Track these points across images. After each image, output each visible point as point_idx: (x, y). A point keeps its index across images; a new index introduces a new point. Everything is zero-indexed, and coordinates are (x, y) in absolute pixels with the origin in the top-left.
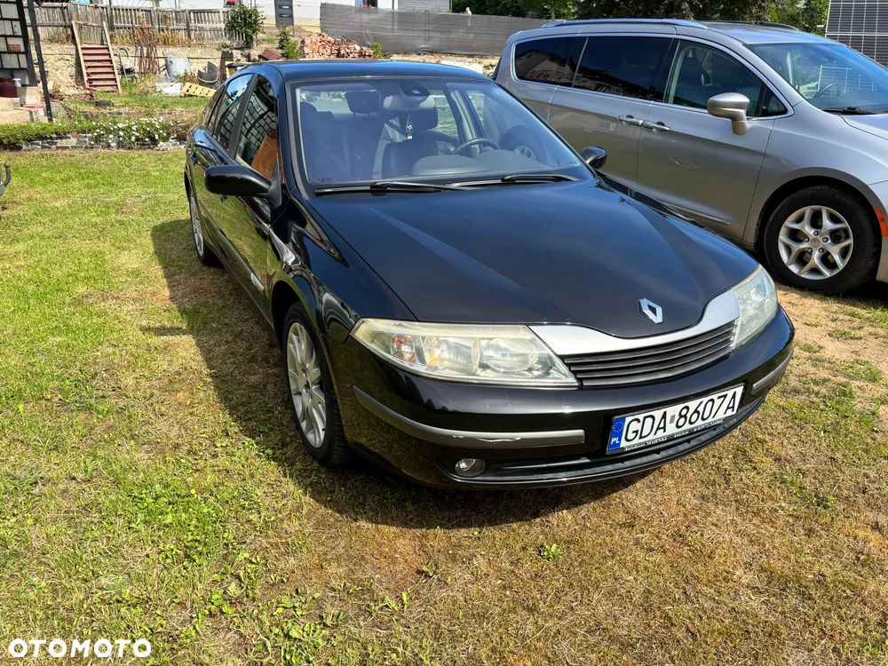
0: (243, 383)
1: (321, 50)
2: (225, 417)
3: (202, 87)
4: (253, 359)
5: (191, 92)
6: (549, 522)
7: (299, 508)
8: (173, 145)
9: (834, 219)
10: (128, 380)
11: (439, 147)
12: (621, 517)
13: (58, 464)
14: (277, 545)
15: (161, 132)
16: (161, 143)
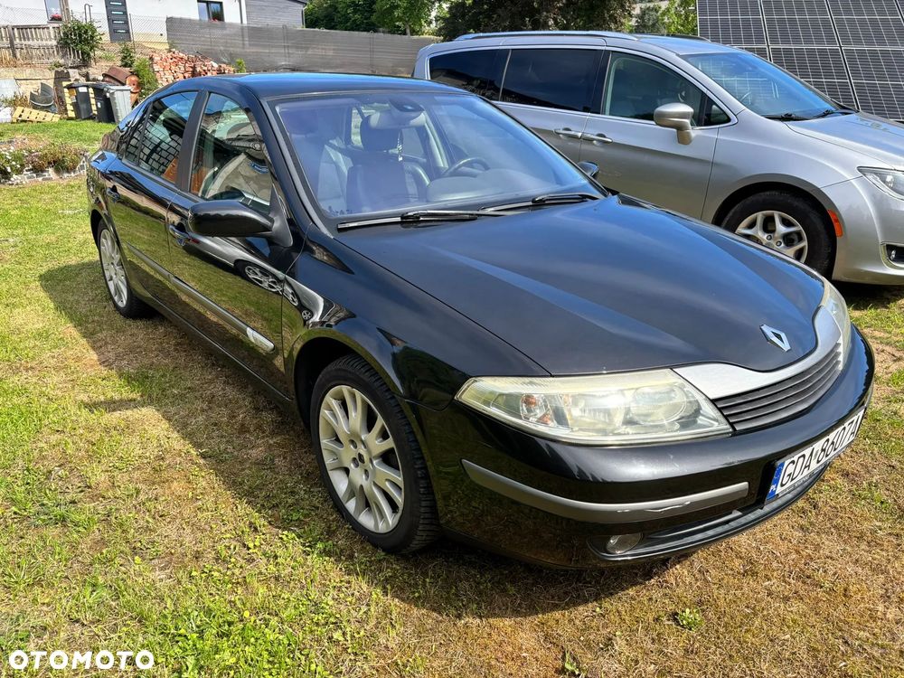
0: (245, 460)
1: (173, 67)
2: (243, 508)
3: (37, 111)
4: (243, 429)
5: (24, 117)
6: (666, 582)
7: (386, 613)
8: (29, 178)
9: (786, 223)
10: (98, 476)
11: (405, 168)
12: (738, 564)
13: (48, 605)
14: (384, 668)
15: (14, 163)
16: (14, 176)
